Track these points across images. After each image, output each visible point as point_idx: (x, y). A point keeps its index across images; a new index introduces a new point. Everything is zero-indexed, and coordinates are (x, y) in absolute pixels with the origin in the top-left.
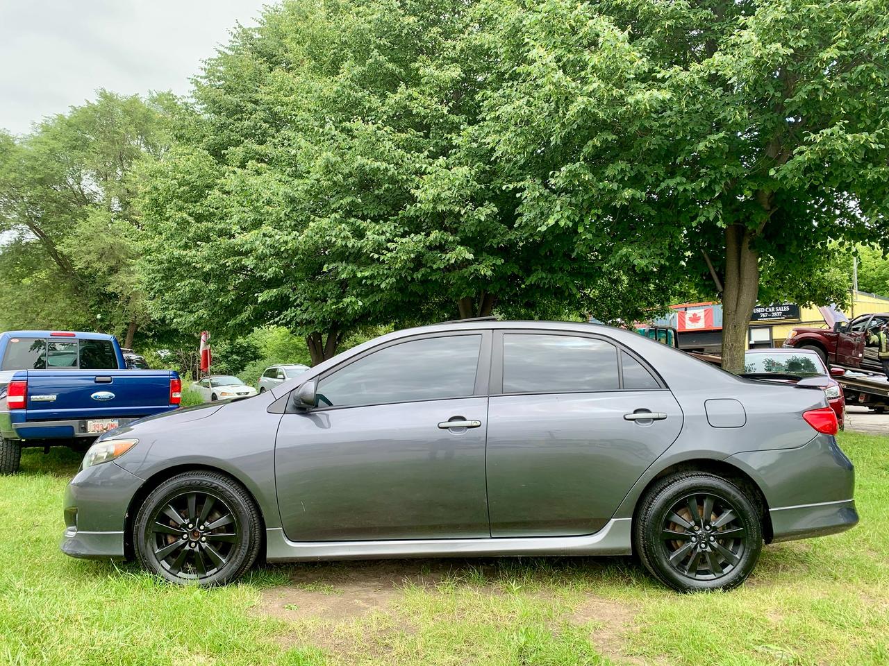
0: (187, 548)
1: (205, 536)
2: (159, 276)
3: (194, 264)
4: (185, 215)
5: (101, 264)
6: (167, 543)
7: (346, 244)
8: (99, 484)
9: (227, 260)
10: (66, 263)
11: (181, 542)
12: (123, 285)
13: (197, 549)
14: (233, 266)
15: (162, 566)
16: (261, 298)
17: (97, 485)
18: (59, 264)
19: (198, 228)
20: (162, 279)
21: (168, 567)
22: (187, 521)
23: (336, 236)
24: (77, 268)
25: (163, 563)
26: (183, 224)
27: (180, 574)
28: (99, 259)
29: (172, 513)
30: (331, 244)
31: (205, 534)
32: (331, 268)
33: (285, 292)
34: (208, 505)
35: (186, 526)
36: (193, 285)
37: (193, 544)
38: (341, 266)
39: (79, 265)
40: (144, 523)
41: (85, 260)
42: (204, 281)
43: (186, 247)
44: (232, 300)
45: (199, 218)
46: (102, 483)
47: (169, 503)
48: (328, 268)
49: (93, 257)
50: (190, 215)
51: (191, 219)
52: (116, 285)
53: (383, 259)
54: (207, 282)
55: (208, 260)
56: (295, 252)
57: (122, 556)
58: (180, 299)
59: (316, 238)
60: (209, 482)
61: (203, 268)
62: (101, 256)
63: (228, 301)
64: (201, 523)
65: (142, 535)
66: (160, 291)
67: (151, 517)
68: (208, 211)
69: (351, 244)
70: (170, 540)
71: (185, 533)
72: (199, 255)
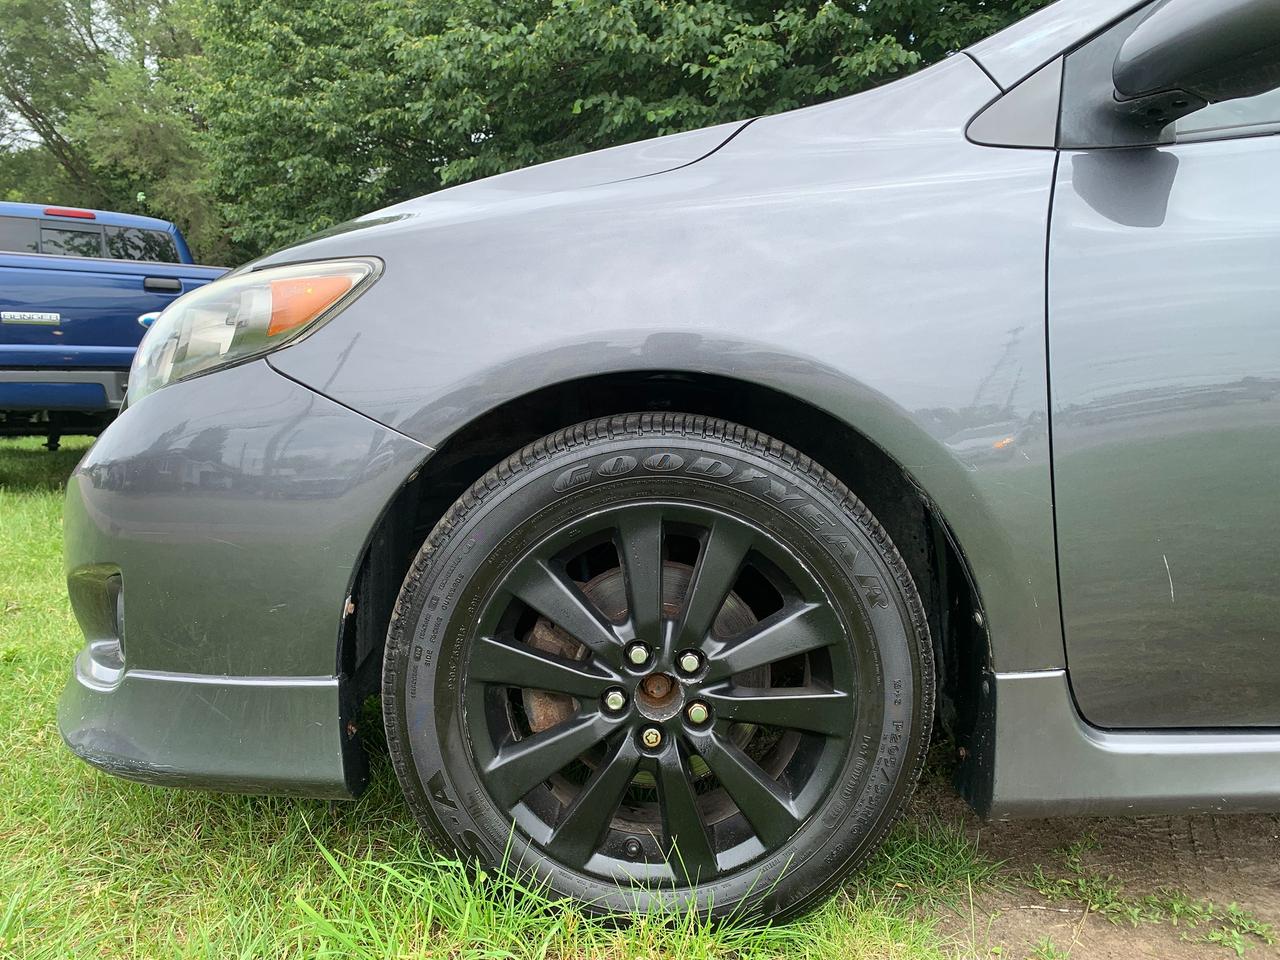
0: (627, 749)
1: (702, 701)
2: (243, 156)
3: (308, 124)
4: (286, 29)
5: (136, 159)
6: (526, 732)
7: (627, 44)
8: (196, 479)
9: (369, 116)
10: (80, 167)
11: (598, 722)
12: (177, 198)
13: (670, 756)
14: (382, 128)
15: (518, 829)
16: (447, 176)
17: (190, 486)
18: (67, 166)
19: (312, 57)
20: (249, 162)
21: (546, 834)
22: (623, 632)
23: (610, 29)
24: (96, 165)
25: (522, 813)
26: (284, 46)
27: (599, 862)
28: (133, 153)
29: (555, 594)
30: (594, 50)
31: (705, 692)
32: (589, 105)
33: (491, 165)
34: (717, 559)
35: (619, 656)
36: (308, 166)
37: (652, 736)
38: (609, 101)
39: (100, 161)
40: (428, 643)
41: (108, 152)
42: (327, 159)
43: (292, 91)
44: (380, 196)
45: (312, 37)
46: (204, 475)
47: (538, 554)
48: (582, 106)
49: (122, 147)
50: (298, 32)
51: (298, 40)
52: (164, 198)
53: (709, 76)
54: (334, 162)
55: (331, 115)
56: (517, 74)
57: (337, 786)
58: (283, 198)
59: (560, 40)
60: (726, 458)
61: (323, 133)
62: (136, 145)
63: (373, 199)
64: (689, 643)
65: (421, 699)
66: (246, 187)
67: (460, 618)
68: (329, 24)
69: (638, 45)
70: (540, 711)
71: (616, 687)
72: (315, 108)
